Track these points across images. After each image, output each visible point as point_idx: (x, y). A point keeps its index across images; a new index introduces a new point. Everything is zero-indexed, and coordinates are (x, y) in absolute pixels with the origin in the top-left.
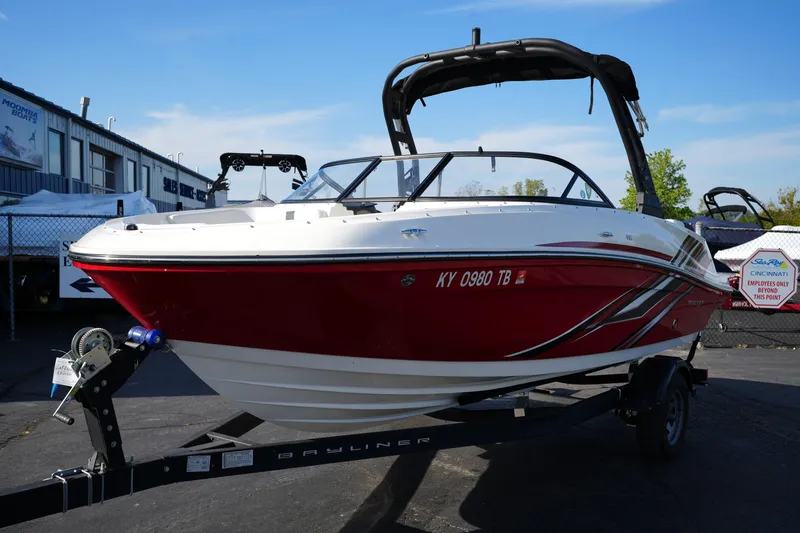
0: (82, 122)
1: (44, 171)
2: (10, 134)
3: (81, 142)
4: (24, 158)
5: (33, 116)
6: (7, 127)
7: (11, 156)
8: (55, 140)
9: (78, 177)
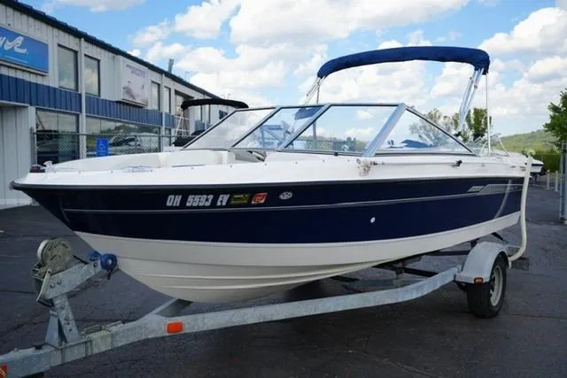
0: (169, 75)
1: (149, 108)
2: (131, 87)
3: (170, 90)
4: (138, 101)
5: (143, 74)
6: (129, 82)
7: (131, 99)
8: (155, 90)
9: (168, 111)
